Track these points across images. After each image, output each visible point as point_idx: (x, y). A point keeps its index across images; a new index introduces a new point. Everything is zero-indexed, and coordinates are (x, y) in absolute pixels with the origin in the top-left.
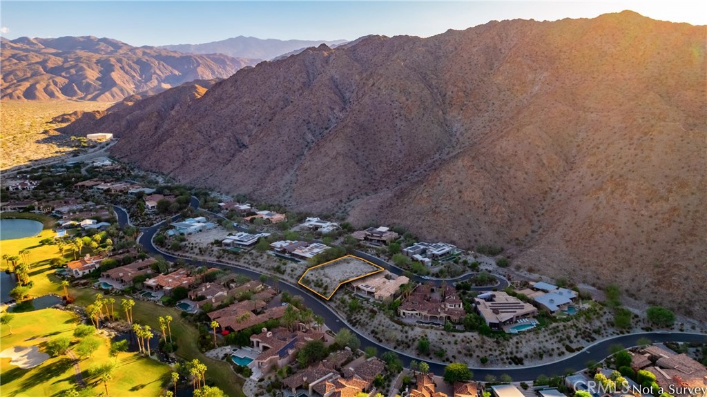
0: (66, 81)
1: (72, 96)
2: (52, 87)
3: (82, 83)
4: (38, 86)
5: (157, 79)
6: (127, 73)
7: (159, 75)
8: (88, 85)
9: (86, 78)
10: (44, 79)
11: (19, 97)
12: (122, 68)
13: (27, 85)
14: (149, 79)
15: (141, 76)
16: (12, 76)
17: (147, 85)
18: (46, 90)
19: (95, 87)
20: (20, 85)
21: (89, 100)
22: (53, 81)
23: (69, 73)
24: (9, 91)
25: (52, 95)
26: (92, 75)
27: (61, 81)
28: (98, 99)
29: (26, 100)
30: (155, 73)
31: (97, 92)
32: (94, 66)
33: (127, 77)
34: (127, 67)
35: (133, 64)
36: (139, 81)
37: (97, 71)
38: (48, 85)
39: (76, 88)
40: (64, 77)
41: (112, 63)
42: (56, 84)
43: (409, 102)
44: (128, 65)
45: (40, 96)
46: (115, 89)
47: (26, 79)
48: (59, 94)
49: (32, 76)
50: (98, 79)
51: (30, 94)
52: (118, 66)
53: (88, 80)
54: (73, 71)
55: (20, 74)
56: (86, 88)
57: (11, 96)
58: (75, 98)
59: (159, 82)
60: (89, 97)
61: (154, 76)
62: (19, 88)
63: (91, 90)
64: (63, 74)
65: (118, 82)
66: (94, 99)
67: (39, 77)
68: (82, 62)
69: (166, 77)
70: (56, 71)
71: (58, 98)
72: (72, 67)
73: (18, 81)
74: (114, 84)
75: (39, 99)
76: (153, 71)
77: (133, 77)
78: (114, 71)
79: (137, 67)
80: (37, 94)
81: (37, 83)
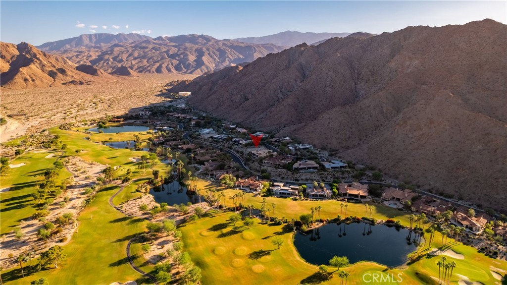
0: (178, 62)
1: (180, 71)
2: (170, 66)
3: (185, 63)
4: (163, 65)
5: (229, 60)
6: (211, 57)
7: (230, 58)
8: (189, 64)
9: (188, 60)
10: (166, 61)
11: (153, 72)
12: (209, 54)
13: (158, 64)
14: (224, 61)
15: (219, 59)
16: (151, 60)
17: (222, 65)
18: (167, 67)
19: (193, 65)
20: (154, 65)
21: (189, 73)
22: (171, 62)
23: (180, 57)
24: (149, 68)
25: (169, 70)
26: (192, 58)
27: (175, 62)
28: (194, 73)
29: (156, 73)
30: (228, 57)
31: (193, 69)
32: (194, 53)
33: (211, 59)
34: (212, 53)
35: (215, 52)
36: (218, 62)
37: (195, 55)
38: (168, 65)
39: (182, 66)
40: (177, 60)
41: (204, 51)
42: (172, 64)
43: (336, 78)
44: (213, 52)
45: (164, 71)
46: (203, 67)
47: (158, 62)
48: (173, 70)
49: (161, 59)
50: (195, 61)
51: (159, 70)
52: (206, 53)
53: (189, 62)
54: (182, 56)
55: (155, 58)
56: (188, 66)
57: (149, 71)
58: (181, 72)
59: (230, 63)
60: (189, 71)
61: (227, 59)
62: (154, 66)
63: (190, 68)
64: (177, 58)
65: (206, 63)
66: (191, 73)
67: (164, 60)
68: (187, 51)
69: (235, 59)
70: (173, 56)
71: (172, 72)
72: (182, 54)
73: (154, 63)
74: (203, 64)
75: (163, 73)
76: (226, 56)
77: (215, 59)
78: (204, 56)
79: (218, 53)
80: (162, 70)
81: (163, 63)
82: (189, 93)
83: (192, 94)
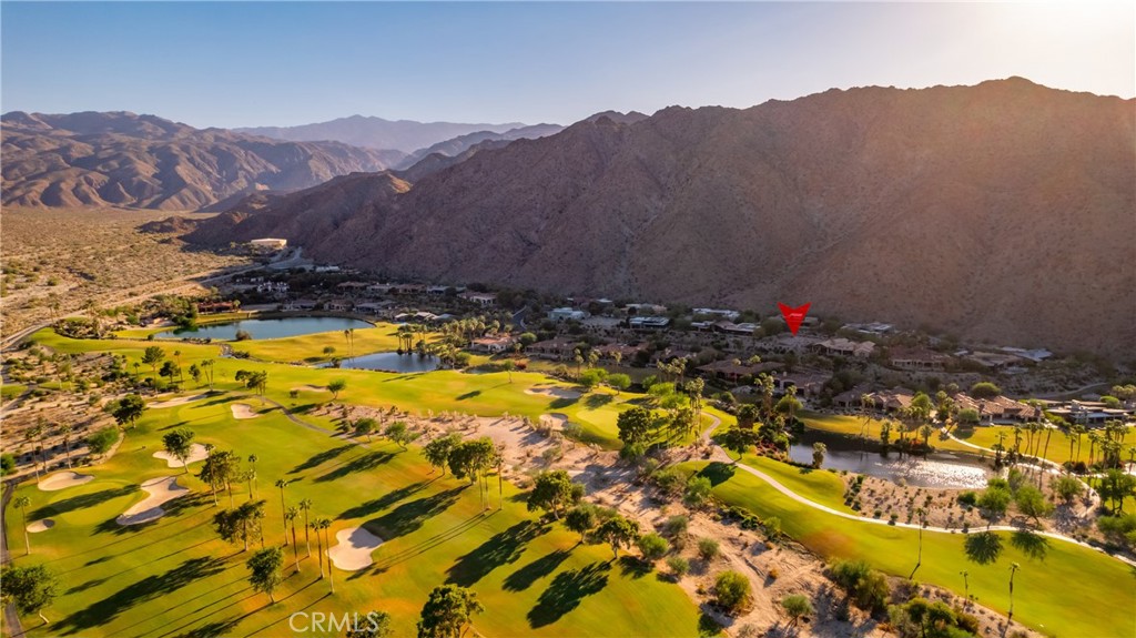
0: (106, 179)
1: (117, 202)
2: (85, 187)
3: (131, 182)
4: (63, 185)
5: (245, 177)
6: (198, 167)
7: (248, 172)
8: (142, 185)
9: (137, 174)
10: (69, 175)
11: (34, 203)
12: (191, 160)
13: (45, 184)
14: (234, 177)
15: (220, 173)
16: (16, 171)
17: (231, 187)
18: (76, 191)
19: (153, 189)
20: (34, 184)
21: (147, 207)
22: (86, 179)
23: (109, 166)
24: (18, 193)
25: (86, 200)
26: (146, 169)
27: (98, 177)
28: (161, 206)
29: (46, 208)
30: (242, 168)
31: (156, 196)
32: (147, 156)
33: (200, 174)
34: (198, 159)
35: (208, 156)
36: (218, 180)
37: (151, 162)
38: (78, 185)
39: (122, 189)
40: (100, 172)
41: (175, 152)
42: (90, 183)
44: (200, 155)
45: (68, 201)
46: (185, 191)
47: (42, 175)
48: (96, 198)
49: (49, 171)
50: (155, 176)
51: (52, 198)
52: (183, 157)
53: (141, 177)
54: (115, 164)
55: (29, 167)
56: (139, 190)
57: (22, 200)
58: (122, 205)
59: (251, 182)
60: (146, 202)
61: (241, 173)
62: (34, 188)
63: (147, 193)
64: (99, 168)
65: (188, 180)
66: (154, 206)
67: (62, 173)
68: (127, 150)
69: (259, 175)
70: (86, 163)
71: (96, 204)
72: (112, 158)
73: (28, 179)
74: (183, 184)
75: (66, 205)
76: (238, 166)
77: (208, 174)
78: (178, 164)
79: (213, 159)
80: (63, 197)
81: (62, 180)
82: (283, 242)
83: (288, 244)
